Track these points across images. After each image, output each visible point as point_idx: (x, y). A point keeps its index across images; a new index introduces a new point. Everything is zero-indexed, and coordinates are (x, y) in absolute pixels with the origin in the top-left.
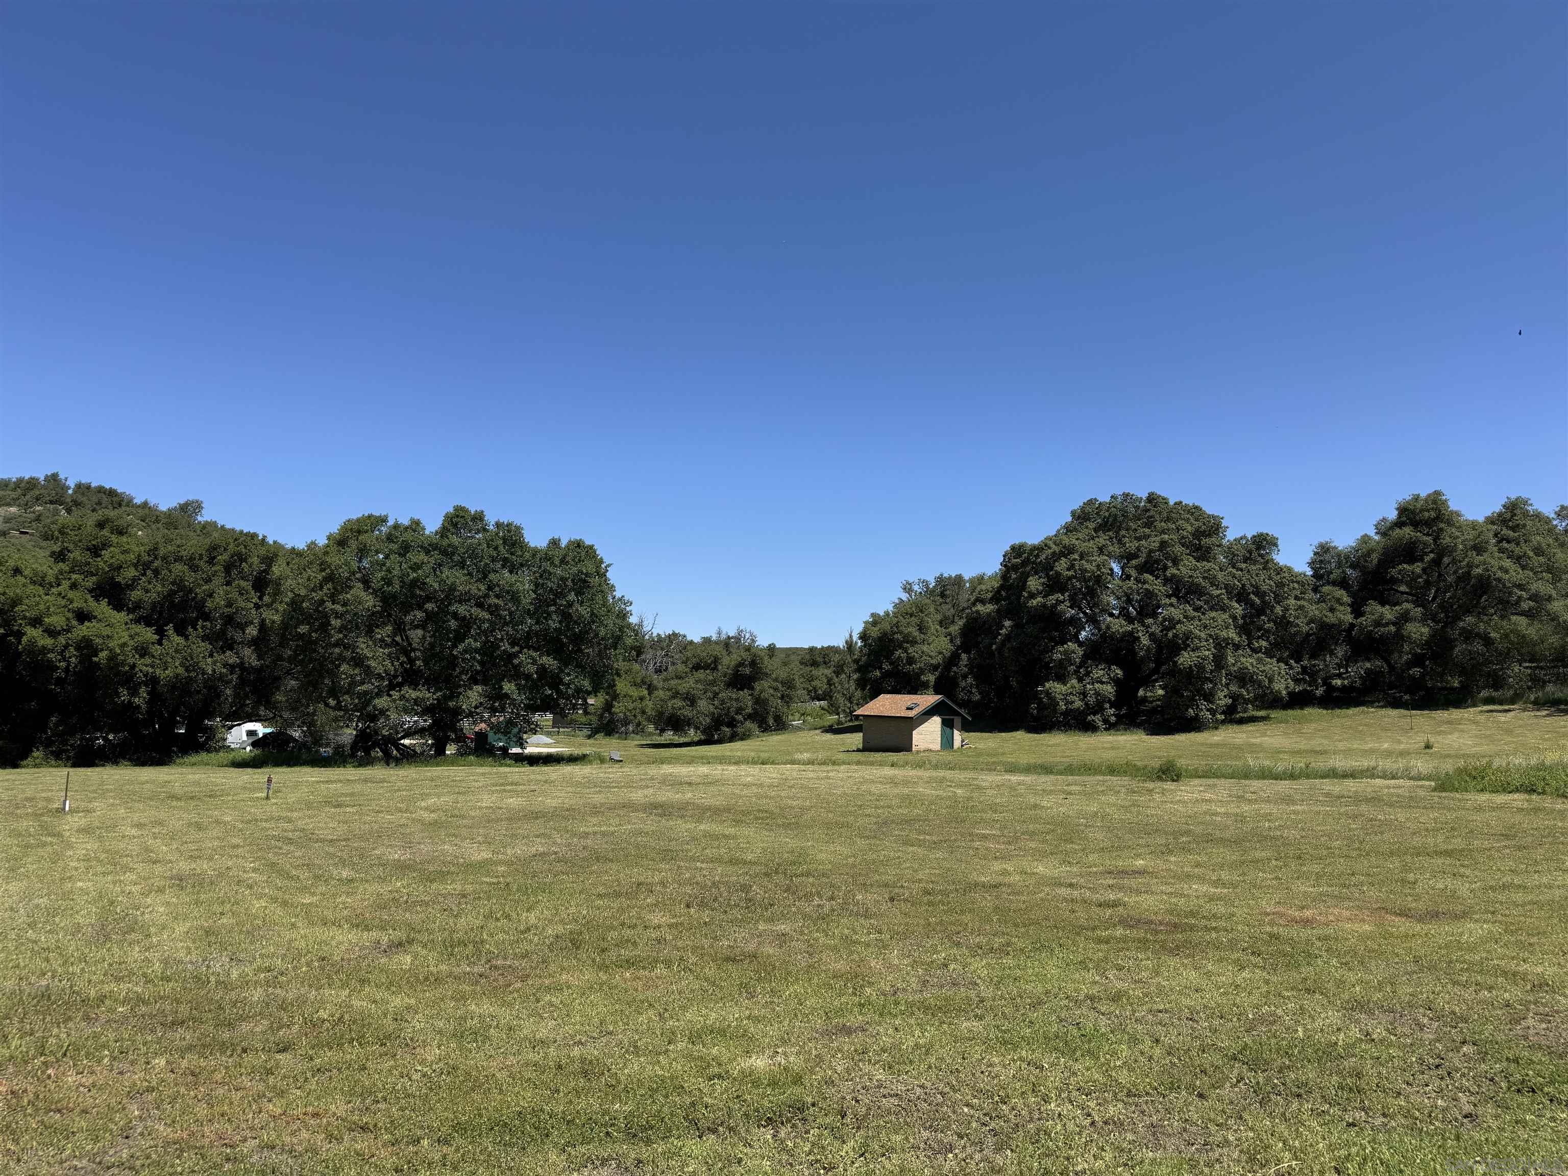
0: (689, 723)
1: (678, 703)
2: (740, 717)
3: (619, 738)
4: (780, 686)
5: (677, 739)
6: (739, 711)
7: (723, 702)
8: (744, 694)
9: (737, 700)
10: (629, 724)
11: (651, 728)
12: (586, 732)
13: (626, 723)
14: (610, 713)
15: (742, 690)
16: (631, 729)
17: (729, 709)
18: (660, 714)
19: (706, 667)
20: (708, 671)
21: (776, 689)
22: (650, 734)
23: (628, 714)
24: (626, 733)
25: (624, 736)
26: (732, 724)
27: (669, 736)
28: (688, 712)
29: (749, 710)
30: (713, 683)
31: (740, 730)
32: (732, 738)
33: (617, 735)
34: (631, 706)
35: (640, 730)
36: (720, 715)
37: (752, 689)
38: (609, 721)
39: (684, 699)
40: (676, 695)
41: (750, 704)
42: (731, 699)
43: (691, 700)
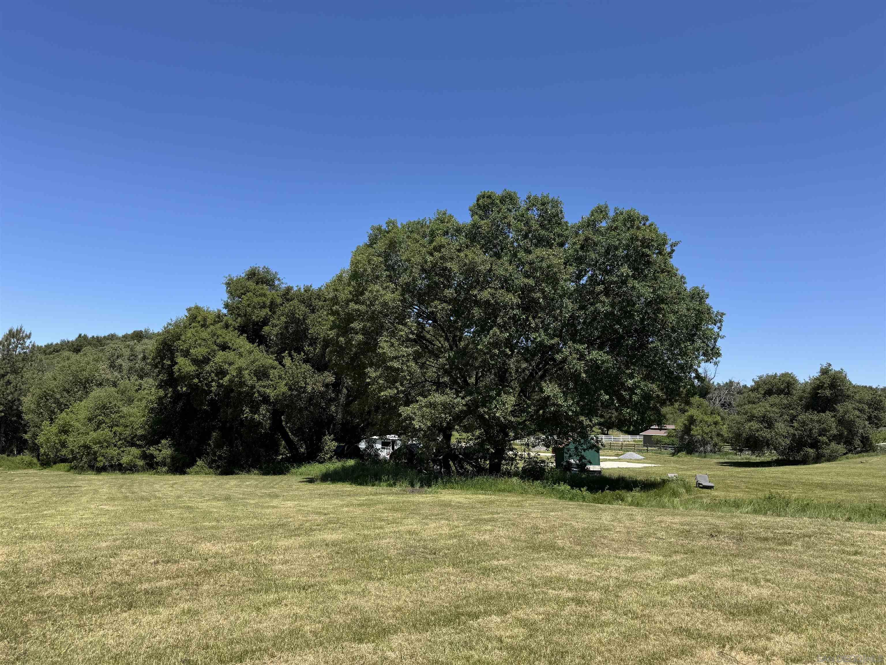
0: (767, 444)
1: (755, 425)
2: (824, 439)
3: (698, 456)
4: (866, 407)
5: (754, 459)
6: (823, 432)
7: (804, 424)
8: (827, 416)
9: (819, 421)
10: (707, 444)
11: (727, 448)
12: (670, 450)
13: (704, 443)
14: (689, 435)
15: (824, 412)
16: (709, 449)
17: (811, 430)
18: (738, 436)
19: (780, 392)
20: (782, 396)
21: (861, 411)
22: (727, 454)
23: (705, 436)
24: (705, 452)
25: (703, 454)
26: (815, 444)
27: (747, 456)
28: (766, 434)
29: (835, 432)
30: (788, 406)
31: (827, 452)
32: (818, 459)
33: (697, 454)
34: (707, 430)
35: (716, 450)
36: (801, 437)
37: (834, 410)
38: (689, 442)
39: (761, 422)
40: (752, 418)
41: (834, 425)
42: (812, 420)
43: (769, 423)
